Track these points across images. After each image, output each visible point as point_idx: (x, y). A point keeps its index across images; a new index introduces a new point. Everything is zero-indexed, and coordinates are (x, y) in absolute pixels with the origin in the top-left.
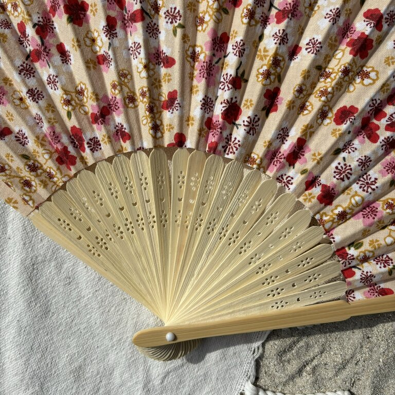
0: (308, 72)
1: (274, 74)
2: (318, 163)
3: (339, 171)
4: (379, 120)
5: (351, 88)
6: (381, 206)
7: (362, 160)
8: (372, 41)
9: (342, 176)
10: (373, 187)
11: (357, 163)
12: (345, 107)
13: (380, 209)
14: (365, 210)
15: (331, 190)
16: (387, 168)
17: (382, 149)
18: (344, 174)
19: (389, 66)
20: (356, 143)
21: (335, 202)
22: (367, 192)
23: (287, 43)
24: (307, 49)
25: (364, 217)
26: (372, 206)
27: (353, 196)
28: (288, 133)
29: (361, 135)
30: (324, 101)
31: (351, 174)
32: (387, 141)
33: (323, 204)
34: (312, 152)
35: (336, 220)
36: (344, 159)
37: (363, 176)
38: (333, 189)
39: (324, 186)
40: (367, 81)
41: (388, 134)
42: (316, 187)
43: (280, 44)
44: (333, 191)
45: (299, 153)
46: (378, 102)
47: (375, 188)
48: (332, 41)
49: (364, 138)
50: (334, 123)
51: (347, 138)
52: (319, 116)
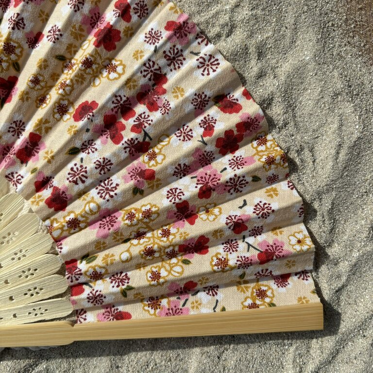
0: (45, 61)
1: (7, 61)
2: (49, 162)
3: (73, 173)
4: (127, 119)
5: (97, 82)
6: (122, 216)
7: (99, 162)
8: (119, 32)
9: (75, 179)
10: (112, 193)
11: (93, 165)
12: (87, 102)
13: (120, 219)
14: (104, 220)
15: (61, 193)
16: (132, 174)
17: (126, 152)
18: (77, 177)
19: (137, 60)
20: (98, 143)
21: (69, 208)
22: (104, 199)
23: (23, 28)
24: (48, 37)
25: (100, 227)
26: (113, 215)
27: (89, 202)
28: (24, 127)
29: (105, 135)
30: (61, 94)
31: (86, 177)
32: (131, 143)
33: (53, 209)
34: (46, 150)
35: (66, 228)
36: (82, 160)
37: (105, 180)
38: (63, 192)
39: (56, 189)
40: (113, 75)
41: (133, 135)
42: (47, 189)
43: (13, 28)
44: (64, 195)
45: (33, 149)
46: (124, 99)
47: (114, 195)
48: (76, 30)
49: (107, 138)
50: (72, 119)
51: (86, 136)
52: (56, 111)
